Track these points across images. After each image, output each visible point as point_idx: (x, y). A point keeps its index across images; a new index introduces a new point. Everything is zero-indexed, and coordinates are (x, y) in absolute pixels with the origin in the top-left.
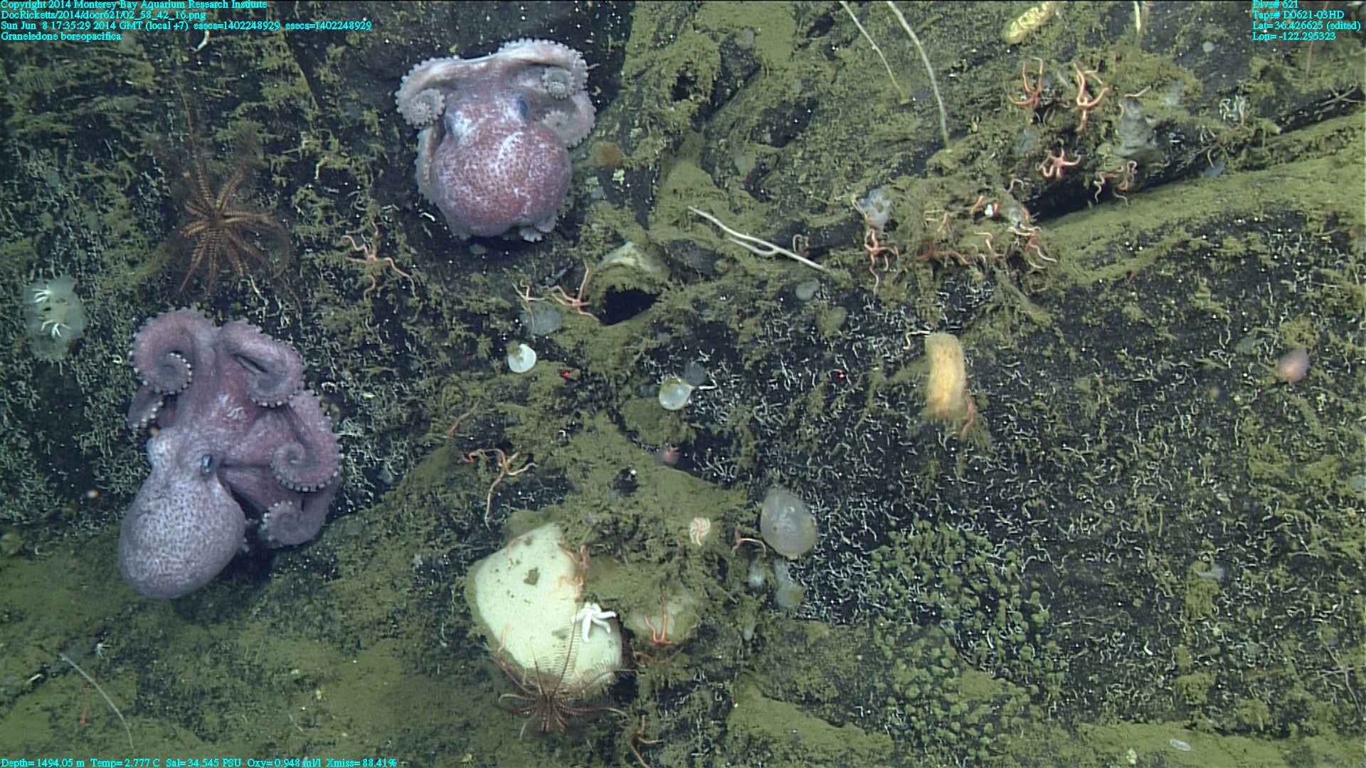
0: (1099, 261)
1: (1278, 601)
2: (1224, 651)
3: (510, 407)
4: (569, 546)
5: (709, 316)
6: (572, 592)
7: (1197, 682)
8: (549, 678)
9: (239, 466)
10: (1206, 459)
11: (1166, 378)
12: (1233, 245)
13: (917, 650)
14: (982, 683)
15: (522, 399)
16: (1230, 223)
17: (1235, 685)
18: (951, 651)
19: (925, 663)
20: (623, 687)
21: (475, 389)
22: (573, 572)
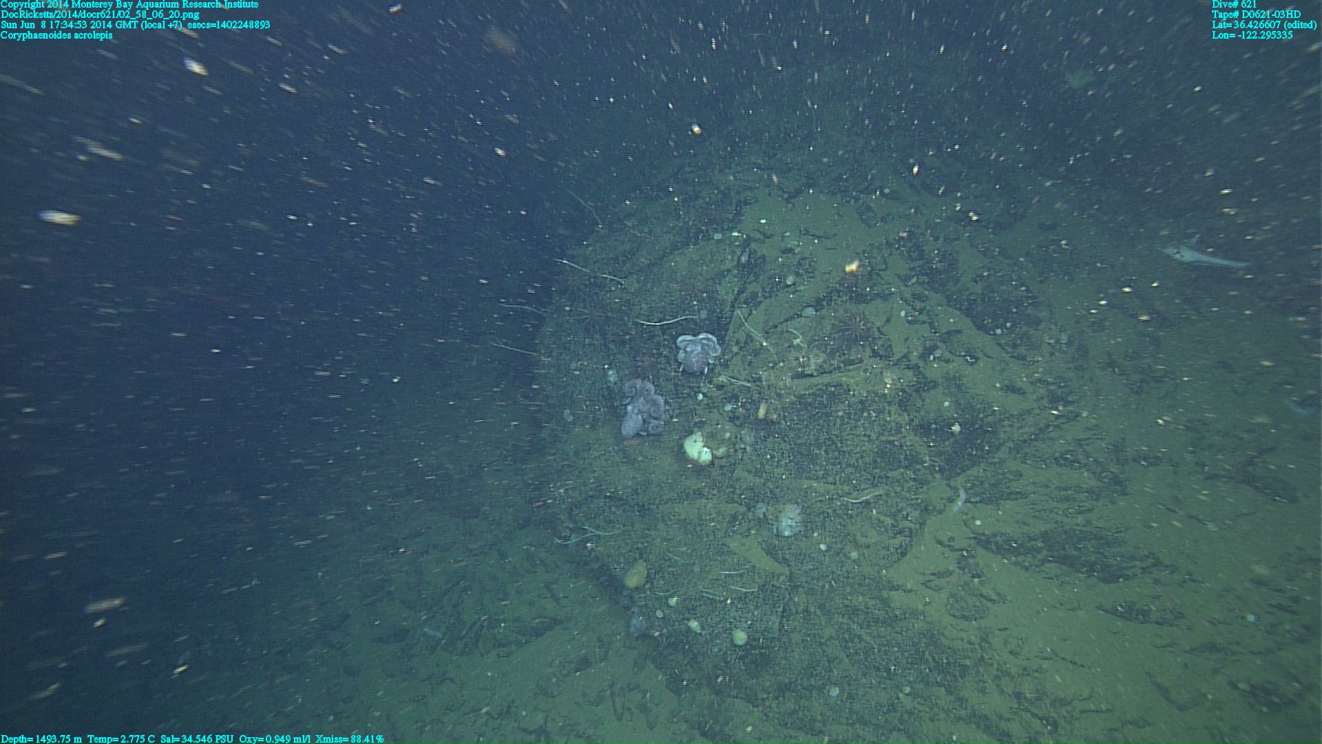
1: (836, 458)
2: (826, 468)
3: (697, 406)
4: (703, 435)
6: (702, 444)
7: (820, 473)
8: (697, 461)
9: (644, 412)
10: (825, 430)
12: (831, 389)
13: (769, 463)
14: (781, 470)
15: (699, 405)
18: (776, 463)
21: (691, 402)
22: (703, 441)
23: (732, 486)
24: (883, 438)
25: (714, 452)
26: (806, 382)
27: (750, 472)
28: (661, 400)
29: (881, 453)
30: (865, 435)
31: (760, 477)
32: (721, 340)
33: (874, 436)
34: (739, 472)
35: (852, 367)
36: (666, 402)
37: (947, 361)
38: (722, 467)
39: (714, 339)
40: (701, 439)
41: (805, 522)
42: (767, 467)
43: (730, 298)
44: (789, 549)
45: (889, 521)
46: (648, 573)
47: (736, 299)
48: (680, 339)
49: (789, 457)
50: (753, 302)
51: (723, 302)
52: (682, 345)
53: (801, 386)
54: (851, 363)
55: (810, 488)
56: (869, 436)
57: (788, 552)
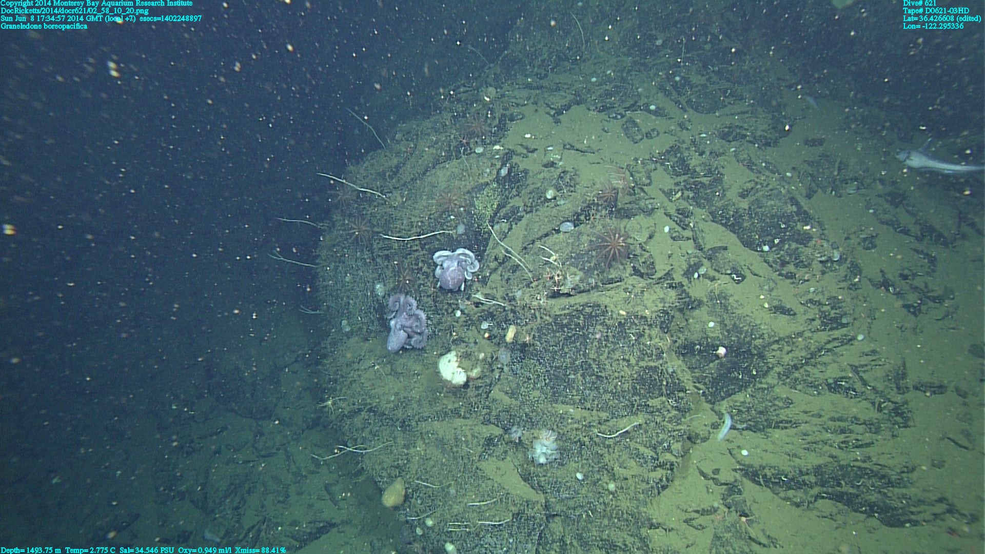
0: (564, 309)
1: (593, 383)
2: (583, 393)
3: (455, 324)
4: (457, 355)
5: (491, 310)
6: (457, 364)
7: (577, 398)
8: (450, 382)
9: (407, 327)
10: (581, 353)
11: (574, 335)
12: (588, 310)
13: (525, 385)
14: (537, 393)
15: (457, 322)
16: (585, 305)
17: (584, 399)
18: (532, 386)
19: (527, 388)
20: (466, 385)
21: (449, 319)
22: (457, 361)
23: (488, 407)
24: (642, 364)
25: (469, 373)
26: (563, 301)
27: (507, 393)
28: (423, 316)
29: (641, 380)
30: (624, 359)
31: (516, 399)
32: (480, 256)
33: (633, 361)
34: (495, 393)
35: (611, 286)
36: (428, 318)
37: (713, 279)
38: (477, 388)
39: (471, 254)
40: (455, 359)
41: (562, 450)
42: (522, 389)
43: (489, 212)
44: (544, 476)
45: (648, 453)
46: (406, 492)
47: (495, 214)
48: (437, 254)
49: (545, 380)
50: (514, 217)
51: (481, 217)
52: (438, 261)
53: (558, 306)
54: (611, 281)
55: (566, 414)
56: (628, 361)
57: (543, 479)
